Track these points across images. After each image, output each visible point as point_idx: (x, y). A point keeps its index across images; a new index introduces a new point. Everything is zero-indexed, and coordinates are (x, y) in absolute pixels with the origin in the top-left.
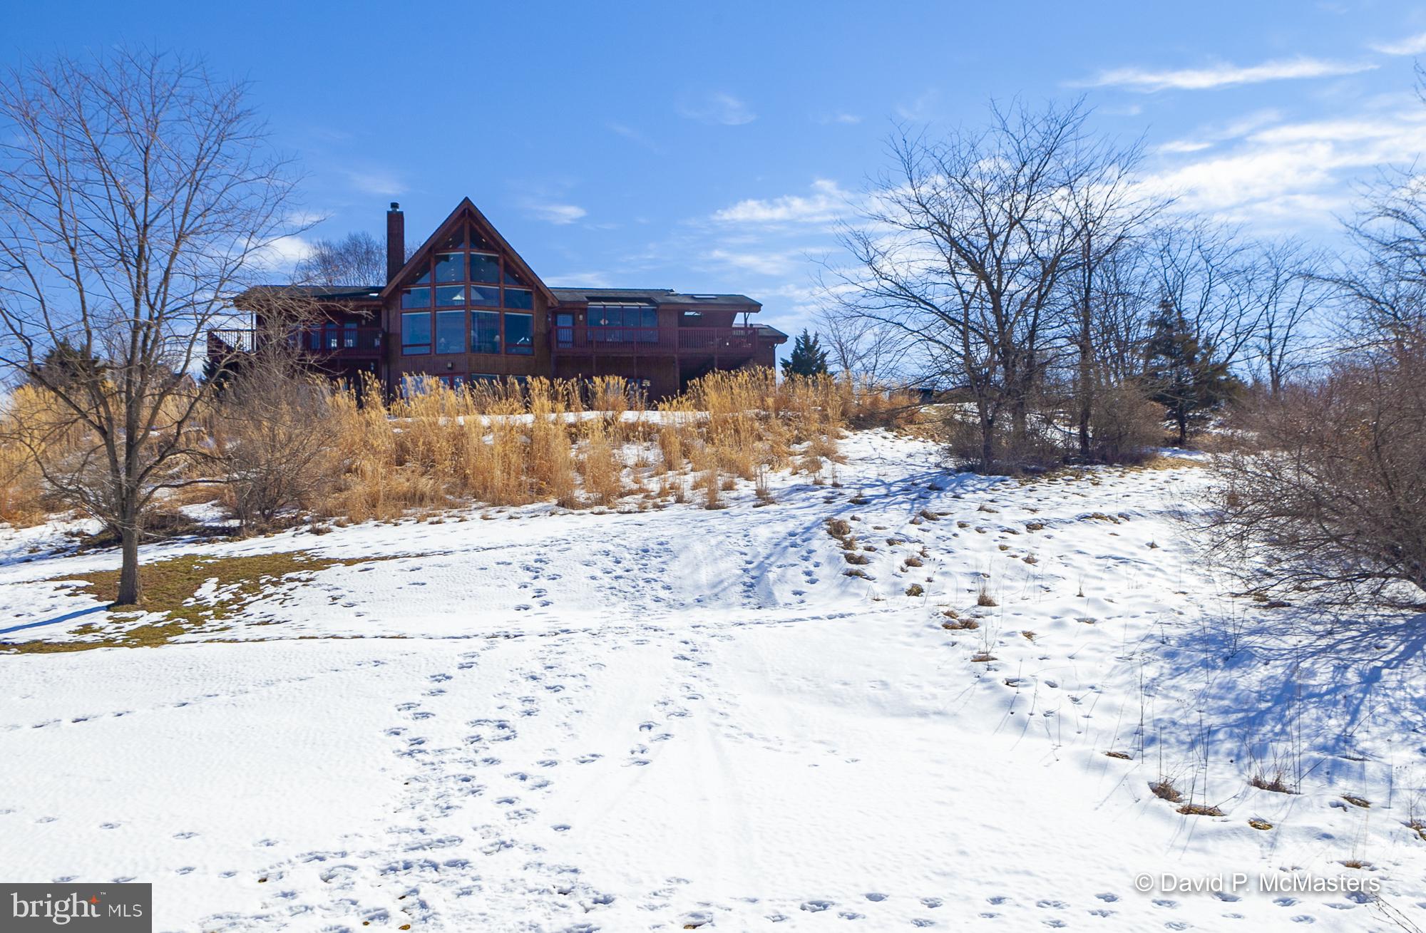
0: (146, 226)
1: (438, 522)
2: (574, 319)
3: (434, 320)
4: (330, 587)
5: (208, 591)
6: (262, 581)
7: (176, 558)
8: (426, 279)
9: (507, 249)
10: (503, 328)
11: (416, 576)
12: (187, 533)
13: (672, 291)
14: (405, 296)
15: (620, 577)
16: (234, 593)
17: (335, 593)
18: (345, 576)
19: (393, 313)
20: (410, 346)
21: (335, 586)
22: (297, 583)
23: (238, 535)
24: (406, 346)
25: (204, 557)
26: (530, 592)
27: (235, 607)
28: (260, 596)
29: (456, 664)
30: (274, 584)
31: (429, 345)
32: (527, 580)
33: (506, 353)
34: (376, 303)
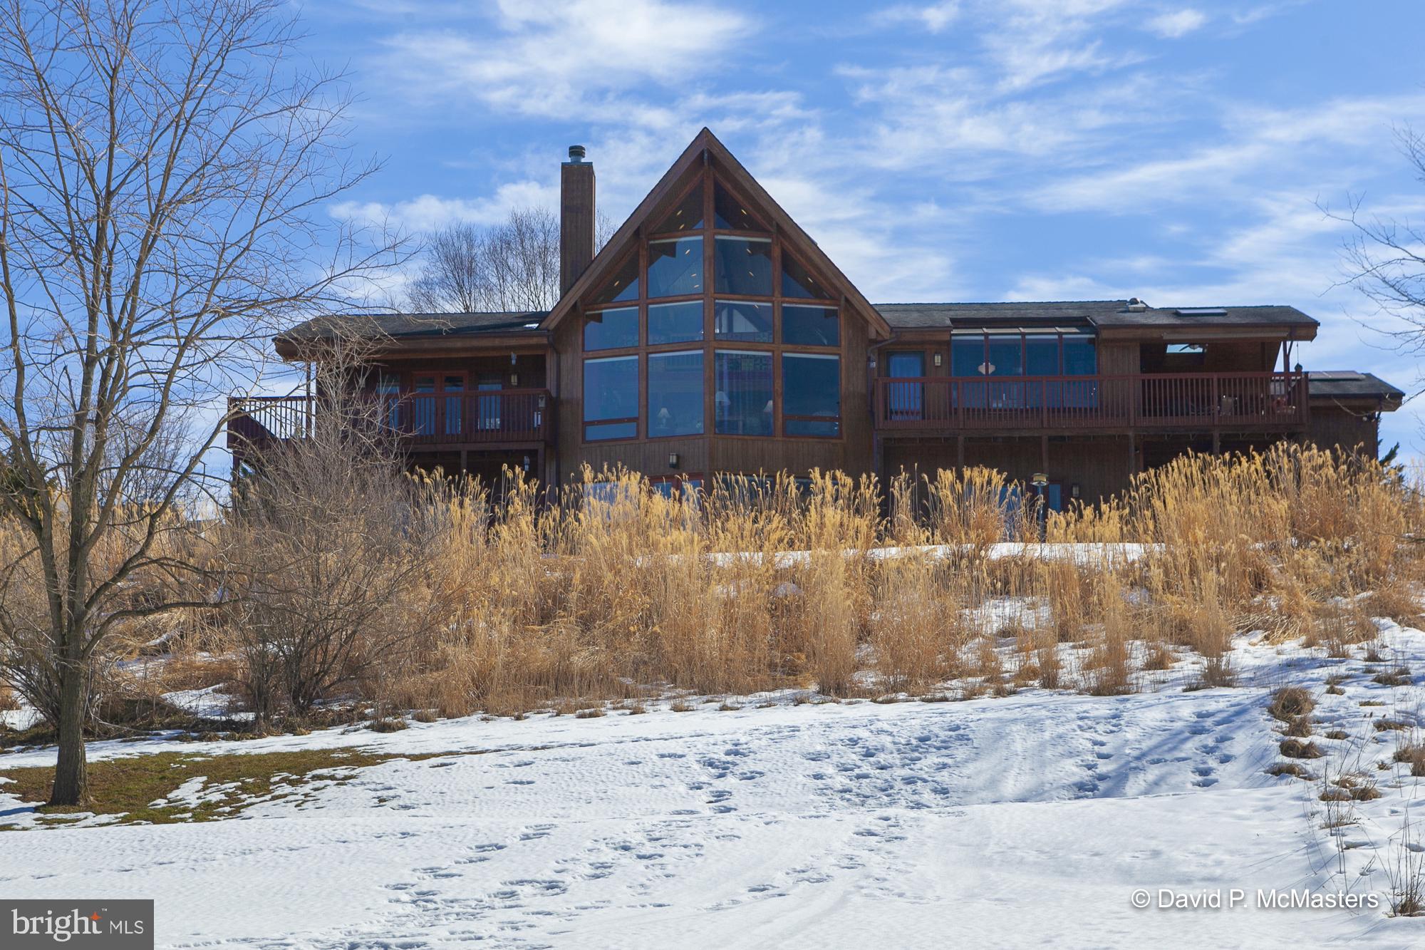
0: (110, 194)
1: (591, 715)
2: (924, 364)
3: (645, 373)
4: (379, 787)
5: (189, 792)
6: (273, 780)
7: (145, 757)
8: (632, 291)
9: (786, 228)
10: (779, 385)
11: (521, 773)
12: (168, 727)
13: (1134, 301)
14: (591, 327)
15: (866, 776)
16: (227, 794)
17: (385, 794)
18: (405, 773)
19: (567, 360)
20: (600, 422)
21: (387, 785)
22: (328, 782)
23: (251, 731)
24: (592, 423)
25: (188, 755)
26: (704, 795)
27: (227, 809)
28: (269, 797)
29: (518, 834)
30: (292, 783)
31: (635, 419)
32: (704, 779)
33: (785, 434)
34: (534, 341)
